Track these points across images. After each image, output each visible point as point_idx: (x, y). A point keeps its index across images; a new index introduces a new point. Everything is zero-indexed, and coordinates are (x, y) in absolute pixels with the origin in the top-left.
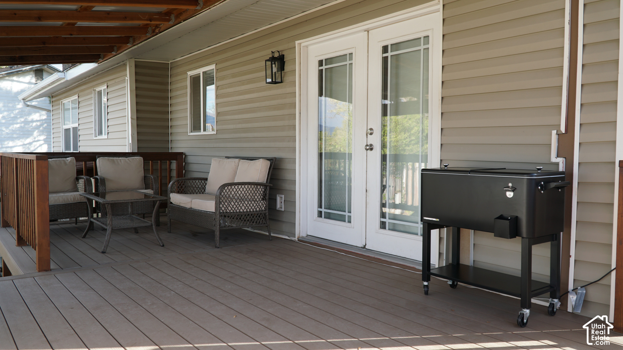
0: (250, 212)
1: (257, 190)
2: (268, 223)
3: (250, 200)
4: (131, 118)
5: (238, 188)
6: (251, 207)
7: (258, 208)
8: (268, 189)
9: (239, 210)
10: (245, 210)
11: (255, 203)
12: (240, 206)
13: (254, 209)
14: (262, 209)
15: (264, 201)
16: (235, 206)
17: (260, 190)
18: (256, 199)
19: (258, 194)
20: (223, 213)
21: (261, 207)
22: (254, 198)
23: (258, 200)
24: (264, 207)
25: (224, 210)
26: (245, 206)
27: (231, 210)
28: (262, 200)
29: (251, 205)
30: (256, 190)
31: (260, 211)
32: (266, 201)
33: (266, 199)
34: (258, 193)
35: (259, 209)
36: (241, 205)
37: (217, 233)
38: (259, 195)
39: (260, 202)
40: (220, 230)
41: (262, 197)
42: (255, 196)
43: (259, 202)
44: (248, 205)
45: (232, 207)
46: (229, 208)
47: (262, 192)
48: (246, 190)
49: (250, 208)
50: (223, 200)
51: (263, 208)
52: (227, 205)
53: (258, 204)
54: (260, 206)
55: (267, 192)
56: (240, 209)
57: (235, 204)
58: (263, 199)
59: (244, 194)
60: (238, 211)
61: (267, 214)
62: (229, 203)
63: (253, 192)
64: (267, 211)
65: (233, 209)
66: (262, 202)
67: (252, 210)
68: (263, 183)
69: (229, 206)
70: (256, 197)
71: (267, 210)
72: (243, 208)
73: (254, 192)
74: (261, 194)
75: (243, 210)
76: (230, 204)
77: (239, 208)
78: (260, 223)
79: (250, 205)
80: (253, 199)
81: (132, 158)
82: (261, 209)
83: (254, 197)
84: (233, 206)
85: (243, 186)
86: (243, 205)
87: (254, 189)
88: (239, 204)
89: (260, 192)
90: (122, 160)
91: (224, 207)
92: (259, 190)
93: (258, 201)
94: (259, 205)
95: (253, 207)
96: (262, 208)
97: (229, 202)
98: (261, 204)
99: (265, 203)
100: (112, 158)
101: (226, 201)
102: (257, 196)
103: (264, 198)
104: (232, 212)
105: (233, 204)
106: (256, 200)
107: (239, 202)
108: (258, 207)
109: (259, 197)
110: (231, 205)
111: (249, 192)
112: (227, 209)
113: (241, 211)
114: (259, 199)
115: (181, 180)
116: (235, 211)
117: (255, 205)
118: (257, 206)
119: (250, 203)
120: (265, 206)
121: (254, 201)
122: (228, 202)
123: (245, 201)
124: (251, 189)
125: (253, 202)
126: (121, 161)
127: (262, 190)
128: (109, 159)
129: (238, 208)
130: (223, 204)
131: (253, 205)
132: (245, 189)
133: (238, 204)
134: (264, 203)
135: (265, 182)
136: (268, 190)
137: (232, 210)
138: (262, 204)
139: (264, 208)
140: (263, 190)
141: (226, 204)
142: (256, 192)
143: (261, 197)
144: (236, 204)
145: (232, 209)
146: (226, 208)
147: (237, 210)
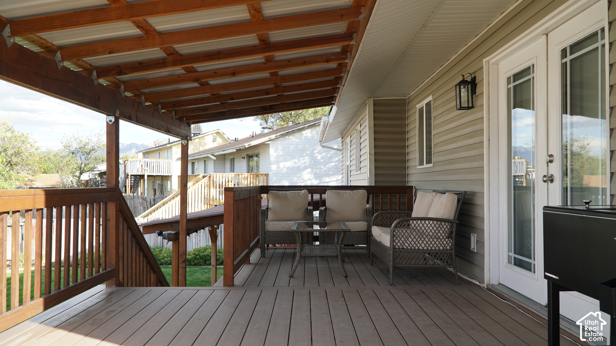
0: (431, 250)
1: (441, 226)
2: (454, 264)
3: (431, 237)
4: (369, 153)
5: (417, 223)
6: (433, 246)
7: (442, 246)
8: (455, 227)
9: (418, 247)
10: (425, 248)
11: (437, 240)
12: (418, 242)
13: (436, 247)
14: (447, 248)
15: (450, 240)
16: (413, 243)
17: (445, 227)
18: (439, 237)
19: (441, 232)
20: (399, 249)
21: (445, 246)
22: (437, 235)
23: (441, 237)
24: (450, 247)
25: (400, 246)
26: (425, 243)
27: (408, 247)
28: (446, 238)
29: (433, 243)
30: (439, 226)
31: (443, 250)
32: (452, 239)
33: (452, 237)
34: (442, 230)
35: (443, 248)
36: (421, 242)
37: (391, 269)
38: (443, 232)
39: (445, 240)
40: (393, 267)
41: (447, 235)
42: (438, 233)
43: (443, 240)
44: (429, 243)
45: (409, 243)
46: (407, 245)
47: (447, 229)
48: (427, 226)
49: (431, 245)
50: (399, 235)
51: (448, 247)
52: (404, 241)
53: (441, 243)
54: (444, 244)
55: (453, 230)
56: (419, 246)
57: (413, 240)
58: (448, 237)
59: (424, 230)
60: (417, 248)
61: (453, 254)
62: (406, 239)
63: (435, 228)
64: (453, 251)
65: (411, 245)
66: (447, 240)
67: (433, 248)
68: (448, 219)
69: (406, 242)
70: (439, 234)
71: (453, 250)
72: (423, 245)
73: (437, 229)
74: (446, 232)
75: (423, 248)
76: (407, 240)
77: (418, 245)
78: (448, 263)
79: (431, 243)
80: (435, 237)
81: (357, 191)
82: (445, 248)
83: (437, 234)
84: (411, 243)
85: (423, 222)
86: (423, 242)
87: (437, 226)
88: (418, 241)
89: (445, 229)
90: (347, 193)
91: (400, 243)
92: (443, 227)
93: (442, 239)
94: (443, 243)
95: (435, 246)
96: (446, 247)
97: (406, 238)
98: (445, 242)
99: (451, 241)
100: (339, 191)
101: (402, 237)
102: (440, 233)
103: (449, 236)
104: (409, 249)
105: (410, 240)
106: (439, 238)
107: (418, 239)
108: (441, 245)
109: (443, 235)
110: (408, 241)
111: (431, 228)
112: (403, 245)
113: (421, 248)
114: (443, 237)
115: (383, 213)
116: (413, 248)
117: (437, 243)
118: (440, 244)
119: (431, 240)
120: (450, 245)
121: (437, 239)
122: (405, 238)
123: (425, 238)
124: (433, 225)
125: (435, 240)
126: (346, 193)
127: (447, 227)
128: (335, 191)
129: (417, 245)
130: (399, 239)
131: (435, 243)
132: (425, 225)
133: (417, 240)
134: (450, 242)
135: (452, 218)
136: (455, 228)
137: (410, 246)
138: (447, 243)
139: (450, 248)
140: (449, 227)
141: (403, 239)
142: (439, 229)
143: (445, 235)
144: (415, 240)
145: (409, 245)
146: (403, 244)
147: (415, 246)
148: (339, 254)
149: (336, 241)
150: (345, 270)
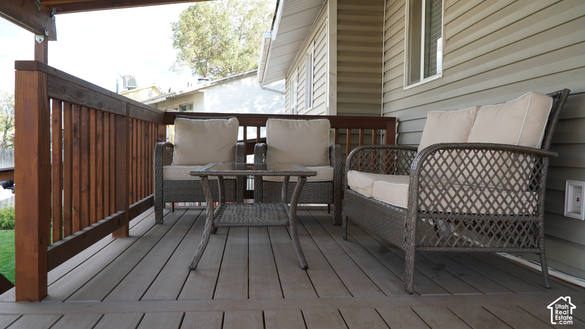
0: (496, 215)
1: (517, 164)
2: (541, 246)
3: (496, 188)
4: (330, 73)
5: (467, 156)
6: (500, 206)
7: (518, 207)
8: (546, 165)
9: (469, 209)
10: (483, 211)
11: (509, 194)
12: (469, 199)
13: (506, 209)
14: (528, 212)
15: (534, 193)
16: (457, 200)
17: (525, 165)
18: (513, 187)
19: (517, 176)
20: (428, 212)
21: (524, 207)
22: (509, 183)
23: (517, 188)
24: (534, 208)
25: (430, 206)
26: (483, 199)
27: (447, 208)
28: (528, 190)
29: (500, 200)
30: (513, 164)
31: (521, 215)
32: (538, 193)
33: (538, 188)
34: (519, 173)
35: (520, 210)
36: (474, 198)
37: (410, 258)
38: (521, 177)
39: (524, 194)
40: (417, 252)
41: (528, 182)
42: (510, 179)
43: (520, 194)
44: (492, 199)
45: (449, 200)
46: (444, 204)
47: (528, 171)
48: (488, 162)
49: (496, 206)
50: (429, 182)
51: (531, 210)
52: (438, 195)
53: (516, 200)
54: (522, 204)
55: (543, 172)
56: (471, 207)
57: (457, 194)
58: (531, 188)
59: (482, 171)
60: (465, 210)
61: (541, 224)
62: (442, 190)
63: (504, 168)
64: (540, 218)
65: (453, 205)
66: (528, 194)
67: (500, 212)
68: (532, 148)
69: (443, 197)
70: (513, 182)
71: (541, 215)
72: (478, 205)
73: (509, 168)
74: (527, 176)
75: (479, 211)
76: (445, 193)
77: (469, 204)
78: (522, 245)
79: (496, 200)
80: (504, 186)
81: (315, 120)
82: (524, 211)
83: (508, 180)
84: (452, 199)
85: (480, 154)
86: (478, 198)
87: (509, 162)
88: (467, 196)
89: (524, 170)
90: (299, 123)
91: (430, 200)
92: (521, 165)
93: (519, 191)
94: (520, 200)
95: (504, 206)
96: (527, 210)
97: (444, 188)
98: (524, 199)
99: (537, 197)
100: (287, 120)
101: (436, 186)
102: (515, 179)
103: (533, 186)
104: (449, 213)
105: (452, 193)
106: (513, 189)
107: (468, 190)
108: (516, 205)
109: (521, 182)
110: (447, 196)
111: (496, 168)
112: (437, 205)
113: (473, 211)
114: (521, 188)
115: (368, 149)
116: (457, 211)
117: (509, 200)
118: (515, 203)
119: (496, 194)
120: (534, 204)
121: (508, 191)
122: (441, 188)
123: (484, 190)
124: (500, 162)
125: (504, 194)
126: (297, 124)
127: (528, 166)
129: (465, 205)
130: (428, 191)
131: (504, 200)
132: (484, 162)
133: (466, 194)
134: (534, 198)
135: (538, 146)
136: (545, 168)
137: (451, 208)
138: (528, 200)
139: (534, 211)
140: (532, 166)
141: (436, 192)
142: (513, 169)
143: (525, 183)
144: (461, 193)
145: (449, 205)
146: (436, 203)
147: (463, 208)
148: (291, 222)
149: (284, 196)
150: (303, 255)
